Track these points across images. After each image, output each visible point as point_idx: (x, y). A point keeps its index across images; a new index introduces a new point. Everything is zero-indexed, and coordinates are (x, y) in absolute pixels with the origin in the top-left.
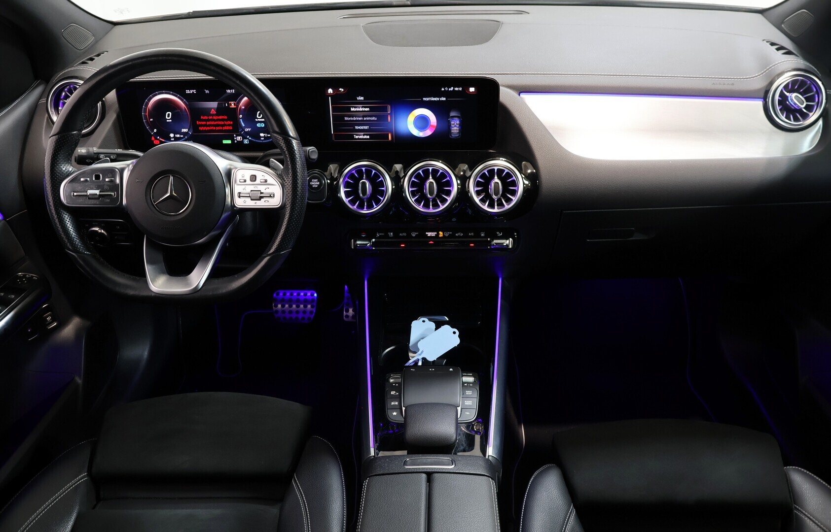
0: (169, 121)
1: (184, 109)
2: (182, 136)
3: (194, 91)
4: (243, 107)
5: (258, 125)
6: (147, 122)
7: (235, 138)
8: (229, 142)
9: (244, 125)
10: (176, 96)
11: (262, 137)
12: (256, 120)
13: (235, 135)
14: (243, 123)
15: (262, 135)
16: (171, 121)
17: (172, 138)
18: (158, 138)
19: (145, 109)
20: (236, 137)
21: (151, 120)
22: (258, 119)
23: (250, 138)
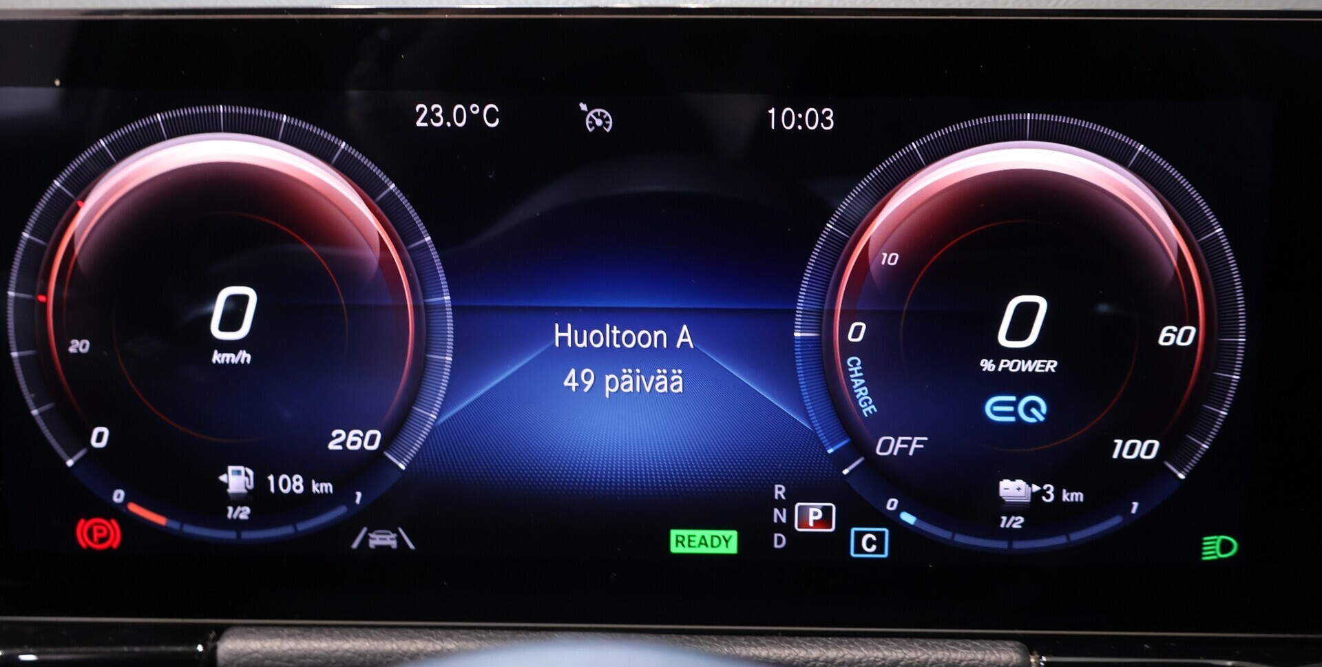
0: (229, 357)
1: (373, 256)
2: (327, 487)
3: (487, 112)
4: (890, 259)
5: (996, 408)
6: (40, 366)
7: (779, 515)
8: (725, 542)
9: (868, 409)
10: (322, 152)
11: (1014, 509)
12: (987, 365)
13: (780, 491)
14: (862, 393)
15: (1013, 489)
16: (244, 356)
17: (238, 501)
18: (119, 496)
19: (38, 260)
20: (788, 504)
21: (79, 346)
22: (1001, 353)
23: (908, 518)
